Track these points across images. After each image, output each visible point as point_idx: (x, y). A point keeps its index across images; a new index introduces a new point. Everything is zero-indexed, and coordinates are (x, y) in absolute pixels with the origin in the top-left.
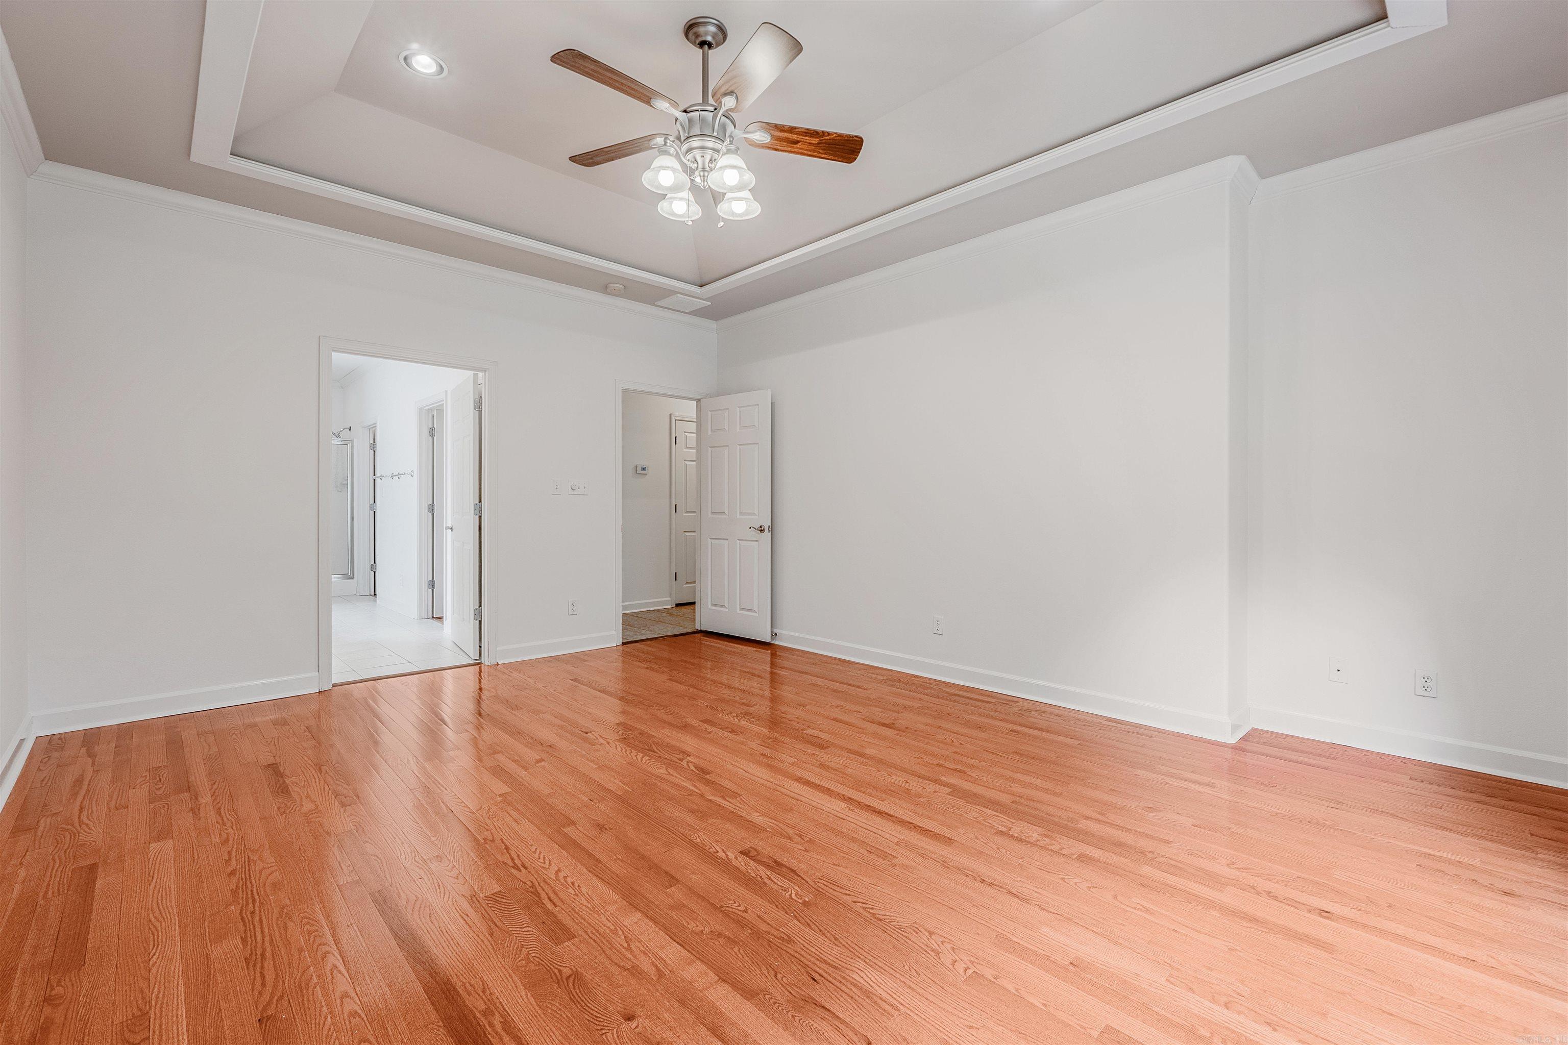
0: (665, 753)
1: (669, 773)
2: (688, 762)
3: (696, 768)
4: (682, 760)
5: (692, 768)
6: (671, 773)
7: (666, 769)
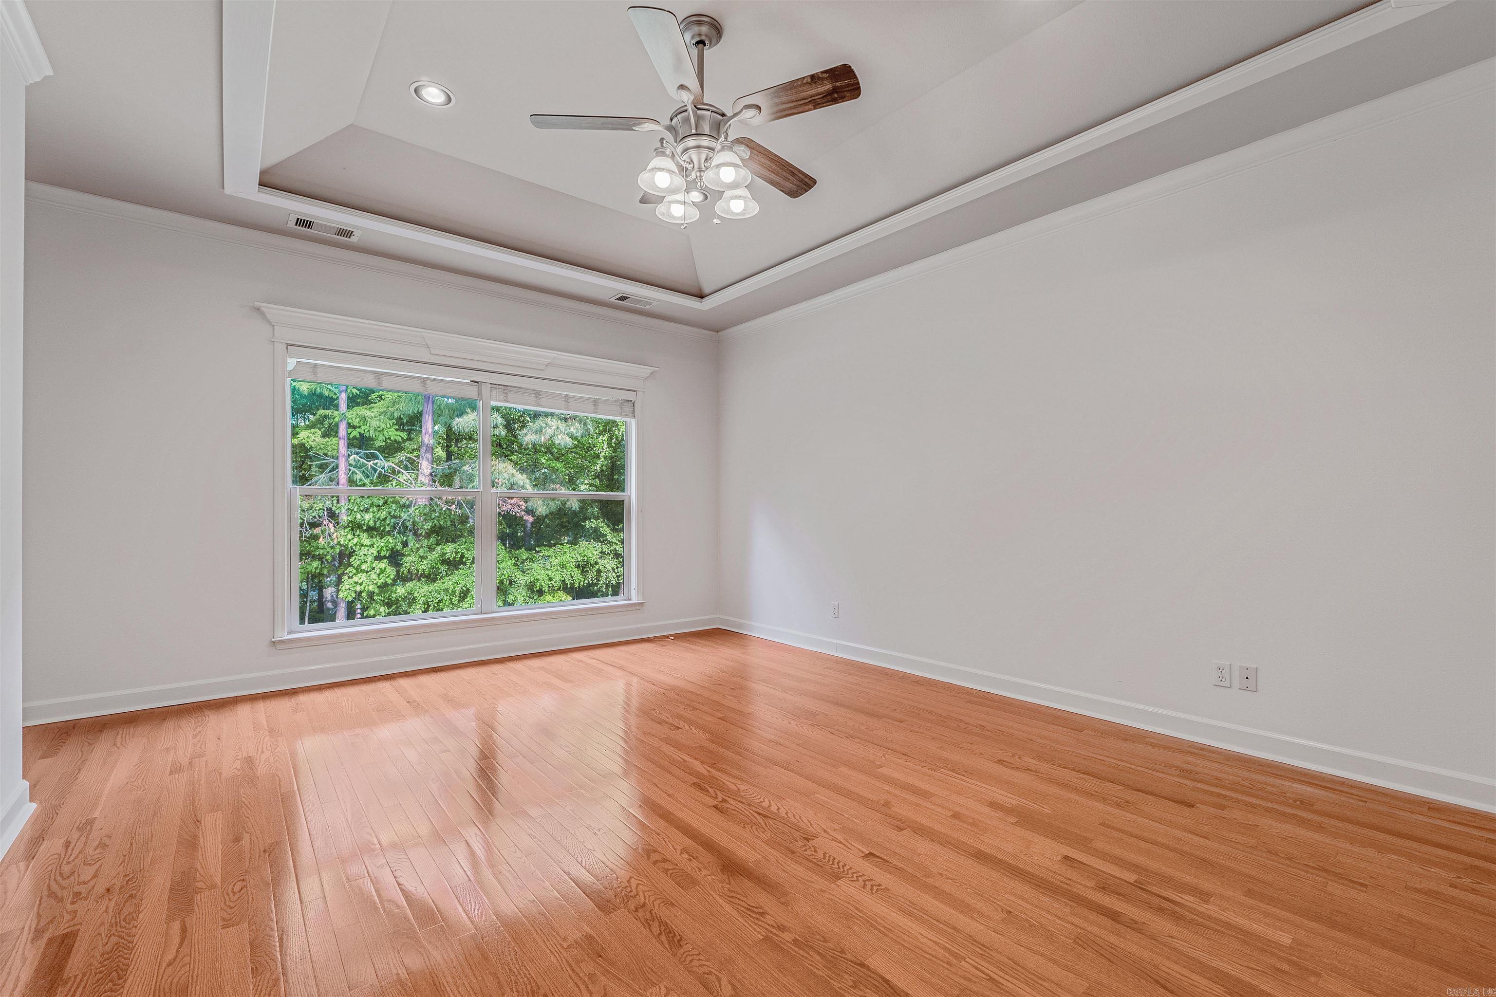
0: (745, 811)
1: (735, 784)
2: (716, 798)
3: (708, 790)
4: (724, 800)
5: (710, 790)
6: (733, 785)
7: (739, 789)
